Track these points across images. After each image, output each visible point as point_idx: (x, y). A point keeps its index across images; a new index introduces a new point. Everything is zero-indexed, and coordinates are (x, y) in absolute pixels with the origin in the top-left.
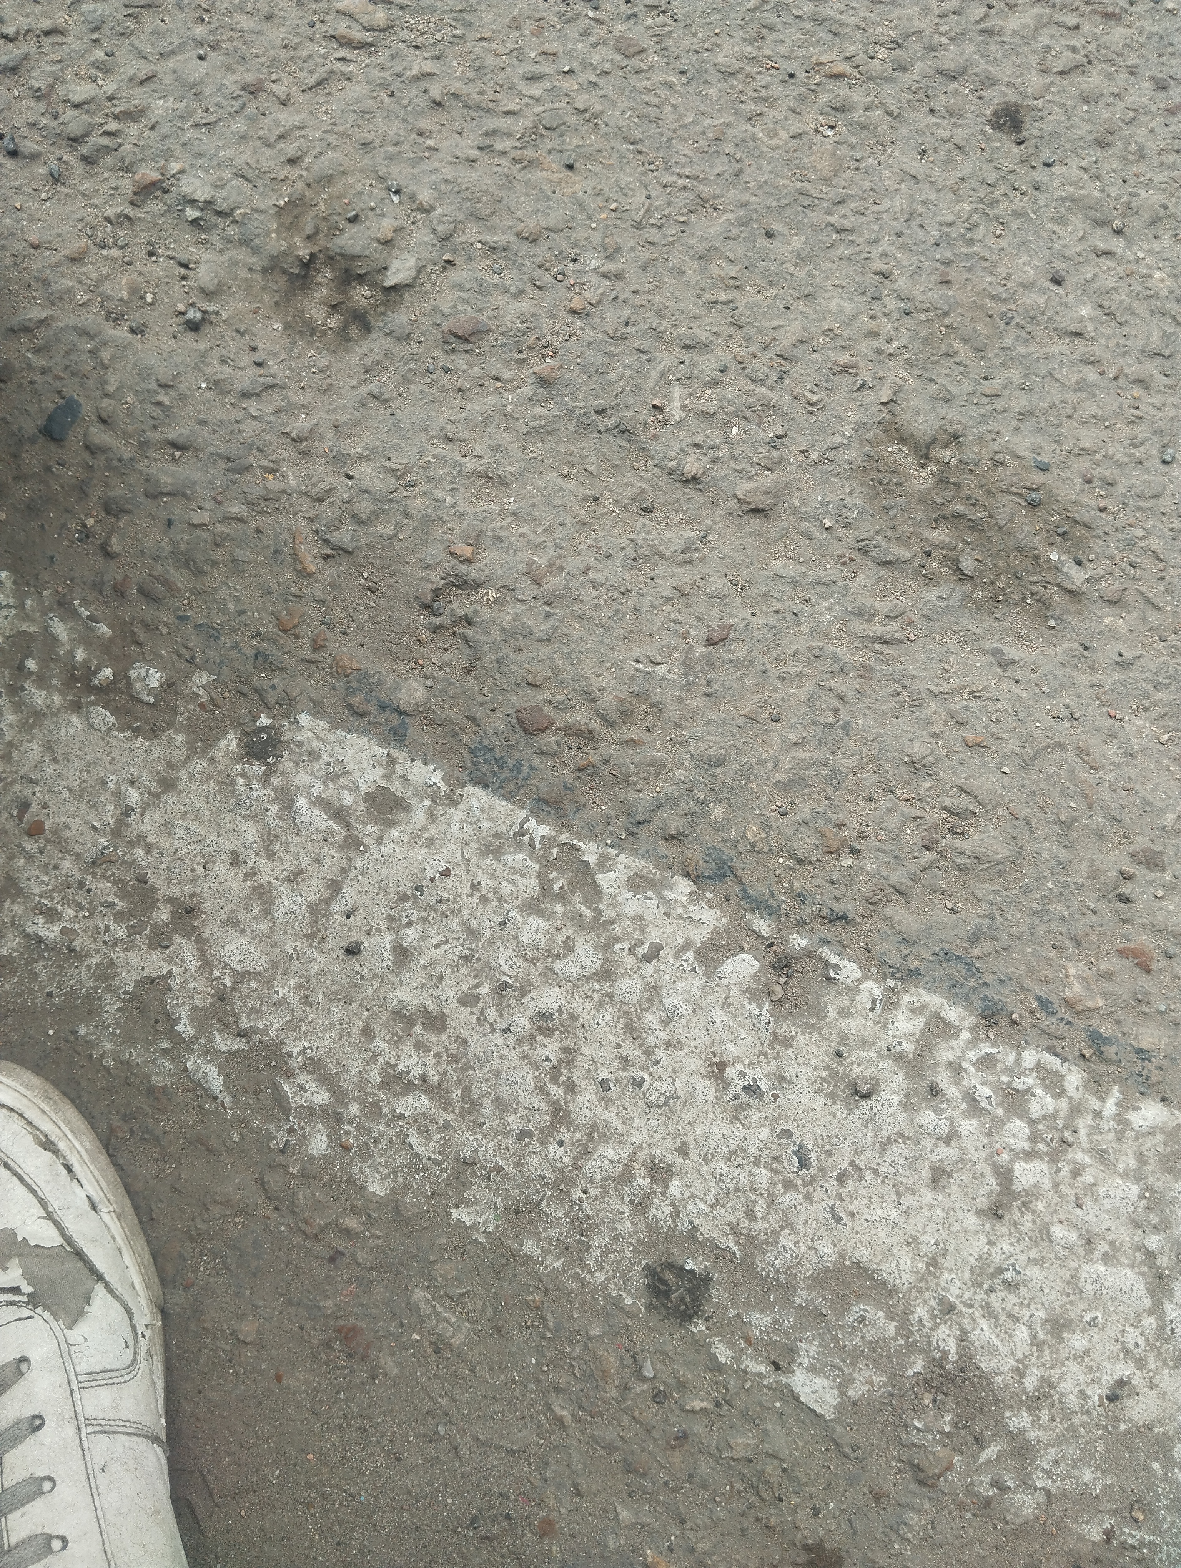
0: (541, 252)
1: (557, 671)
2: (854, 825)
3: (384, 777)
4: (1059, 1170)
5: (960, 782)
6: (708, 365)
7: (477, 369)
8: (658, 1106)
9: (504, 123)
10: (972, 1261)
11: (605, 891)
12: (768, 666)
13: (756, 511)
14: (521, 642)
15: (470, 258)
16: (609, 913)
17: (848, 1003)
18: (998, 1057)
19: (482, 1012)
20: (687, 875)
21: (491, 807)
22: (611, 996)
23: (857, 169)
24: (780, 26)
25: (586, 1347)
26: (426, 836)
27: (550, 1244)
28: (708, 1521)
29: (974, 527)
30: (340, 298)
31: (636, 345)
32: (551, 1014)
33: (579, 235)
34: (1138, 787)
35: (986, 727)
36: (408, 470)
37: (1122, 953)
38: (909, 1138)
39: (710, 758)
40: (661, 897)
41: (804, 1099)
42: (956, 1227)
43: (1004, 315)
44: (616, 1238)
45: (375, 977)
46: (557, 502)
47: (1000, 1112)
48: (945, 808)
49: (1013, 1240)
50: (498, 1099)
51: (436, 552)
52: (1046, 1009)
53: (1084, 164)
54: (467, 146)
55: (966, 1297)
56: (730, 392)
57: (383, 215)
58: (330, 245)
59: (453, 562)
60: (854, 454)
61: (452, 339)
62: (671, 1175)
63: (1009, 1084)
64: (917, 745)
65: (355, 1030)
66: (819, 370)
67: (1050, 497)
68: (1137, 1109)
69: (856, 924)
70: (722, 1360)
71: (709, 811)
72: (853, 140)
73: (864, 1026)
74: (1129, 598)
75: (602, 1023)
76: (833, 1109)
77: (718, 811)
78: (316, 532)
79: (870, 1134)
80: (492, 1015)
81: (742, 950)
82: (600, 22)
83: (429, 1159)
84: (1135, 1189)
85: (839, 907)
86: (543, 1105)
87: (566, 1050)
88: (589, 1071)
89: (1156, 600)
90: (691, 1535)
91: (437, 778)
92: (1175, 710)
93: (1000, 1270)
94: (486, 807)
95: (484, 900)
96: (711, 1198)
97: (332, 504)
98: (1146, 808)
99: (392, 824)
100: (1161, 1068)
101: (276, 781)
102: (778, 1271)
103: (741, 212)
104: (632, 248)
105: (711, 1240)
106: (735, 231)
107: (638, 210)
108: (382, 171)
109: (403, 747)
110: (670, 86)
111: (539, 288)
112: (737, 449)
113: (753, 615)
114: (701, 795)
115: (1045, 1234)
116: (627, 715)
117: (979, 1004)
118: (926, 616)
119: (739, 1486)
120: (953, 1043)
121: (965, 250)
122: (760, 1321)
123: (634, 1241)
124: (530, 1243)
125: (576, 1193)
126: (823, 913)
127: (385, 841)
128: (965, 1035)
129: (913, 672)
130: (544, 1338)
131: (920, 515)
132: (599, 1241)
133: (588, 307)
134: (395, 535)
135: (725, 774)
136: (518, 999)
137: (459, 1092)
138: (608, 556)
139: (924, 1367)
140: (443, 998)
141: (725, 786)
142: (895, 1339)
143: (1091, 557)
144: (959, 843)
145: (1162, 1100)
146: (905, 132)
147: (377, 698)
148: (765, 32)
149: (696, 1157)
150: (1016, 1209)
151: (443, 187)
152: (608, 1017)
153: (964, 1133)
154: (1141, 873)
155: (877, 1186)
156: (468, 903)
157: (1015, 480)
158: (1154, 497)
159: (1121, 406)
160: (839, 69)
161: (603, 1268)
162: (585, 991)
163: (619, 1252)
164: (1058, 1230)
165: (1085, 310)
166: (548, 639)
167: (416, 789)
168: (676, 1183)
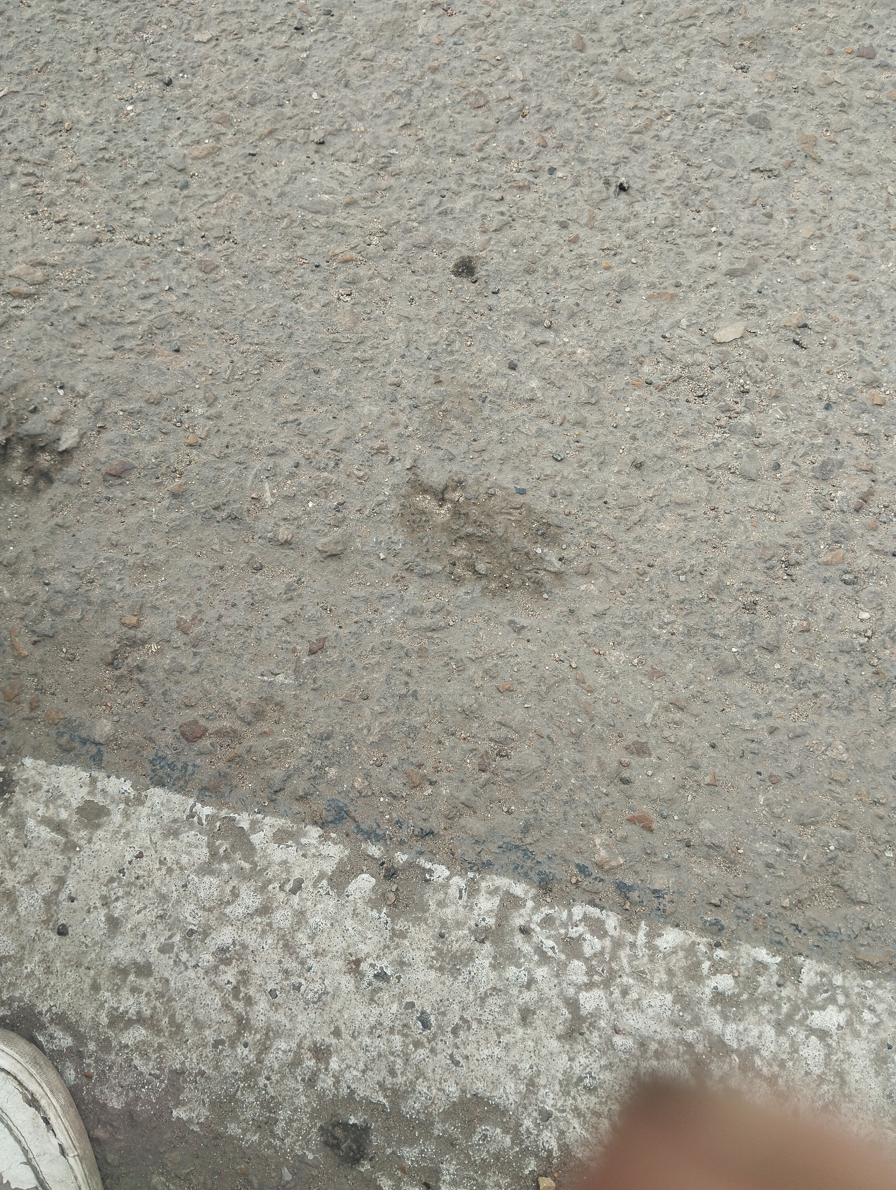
0: (163, 410)
1: (206, 693)
2: (430, 764)
3: (89, 793)
4: (611, 993)
5: (498, 719)
6: (286, 464)
7: (129, 494)
8: (314, 1003)
9: (128, 330)
10: (560, 1076)
11: (257, 847)
12: (355, 661)
13: (332, 556)
14: (178, 677)
15: (116, 422)
16: (261, 864)
17: (443, 896)
18: (556, 915)
19: (177, 956)
20: (315, 823)
21: (169, 801)
22: (270, 925)
23: (369, 319)
24: (307, 236)
26: (123, 831)
27: (248, 1124)
29: (481, 540)
30: (30, 464)
31: (236, 459)
32: (228, 948)
33: (189, 394)
34: (622, 699)
35: (511, 676)
36: (87, 572)
37: (631, 821)
38: (500, 991)
39: (322, 735)
40: (298, 843)
41: (421, 976)
42: (544, 1052)
43: (480, 396)
44: (295, 1111)
45: (96, 943)
46: (195, 574)
47: (563, 957)
48: (491, 740)
49: (588, 1054)
50: (196, 1020)
51: (113, 625)
52: (584, 872)
53: (519, 287)
54: (106, 349)
55: (559, 1105)
56: (304, 480)
57: (53, 404)
58: (19, 430)
59: (124, 629)
60: (394, 506)
61: (109, 478)
62: (330, 1053)
63: (566, 934)
64: (465, 698)
65: (86, 987)
66: (362, 454)
67: (530, 511)
68: (660, 935)
69: (440, 836)
71: (326, 773)
72: (364, 301)
73: (457, 911)
74: (594, 569)
75: (266, 947)
76: (442, 979)
77: (332, 772)
78: (26, 626)
79: (471, 993)
80: (184, 956)
81: (362, 872)
82: (186, 253)
83: (150, 1074)
84: (669, 997)
85: (426, 826)
86: (229, 1018)
87: (242, 973)
88: (260, 985)
89: (613, 567)
91: (127, 786)
92: (639, 640)
93: (581, 1079)
94: (165, 801)
95: (170, 871)
96: (361, 1066)
97: (36, 605)
98: (631, 713)
99: (98, 826)
100: (672, 902)
101: (12, 810)
102: (418, 1112)
103: (296, 361)
104: (225, 397)
105: (366, 1098)
106: (293, 373)
107: (226, 371)
108: (50, 375)
109: (100, 767)
110: (237, 287)
111: (164, 433)
112: (313, 517)
113: (340, 627)
114: (319, 763)
115: (610, 1044)
116: (259, 715)
117: (536, 878)
118: (458, 607)
120: (522, 911)
121: (448, 359)
122: (410, 1154)
123: (309, 1110)
124: (233, 1126)
125: (262, 1081)
126: (416, 833)
127: (94, 840)
128: (530, 904)
129: (457, 647)
131: (444, 539)
132: (283, 1115)
133: (200, 441)
134: (82, 618)
135: (333, 743)
136: (203, 941)
137: (167, 1020)
138: (234, 605)
139: (537, 1166)
140: (147, 950)
141: (335, 753)
142: (512, 1148)
143: (564, 546)
144: (505, 763)
145: (677, 926)
146: (398, 289)
147: (79, 737)
148: (296, 241)
149: (346, 1036)
150: (585, 1030)
151: (92, 379)
152: (270, 941)
153: (539, 978)
154: (634, 760)
155: (482, 1032)
156: (158, 875)
157: (504, 504)
158: (600, 498)
159: (568, 442)
160: (348, 256)
161: (288, 1135)
162: (251, 925)
163: (299, 1120)
164: (618, 1040)
165: (534, 383)
166: (197, 671)
167: (112, 797)
168: (334, 1059)
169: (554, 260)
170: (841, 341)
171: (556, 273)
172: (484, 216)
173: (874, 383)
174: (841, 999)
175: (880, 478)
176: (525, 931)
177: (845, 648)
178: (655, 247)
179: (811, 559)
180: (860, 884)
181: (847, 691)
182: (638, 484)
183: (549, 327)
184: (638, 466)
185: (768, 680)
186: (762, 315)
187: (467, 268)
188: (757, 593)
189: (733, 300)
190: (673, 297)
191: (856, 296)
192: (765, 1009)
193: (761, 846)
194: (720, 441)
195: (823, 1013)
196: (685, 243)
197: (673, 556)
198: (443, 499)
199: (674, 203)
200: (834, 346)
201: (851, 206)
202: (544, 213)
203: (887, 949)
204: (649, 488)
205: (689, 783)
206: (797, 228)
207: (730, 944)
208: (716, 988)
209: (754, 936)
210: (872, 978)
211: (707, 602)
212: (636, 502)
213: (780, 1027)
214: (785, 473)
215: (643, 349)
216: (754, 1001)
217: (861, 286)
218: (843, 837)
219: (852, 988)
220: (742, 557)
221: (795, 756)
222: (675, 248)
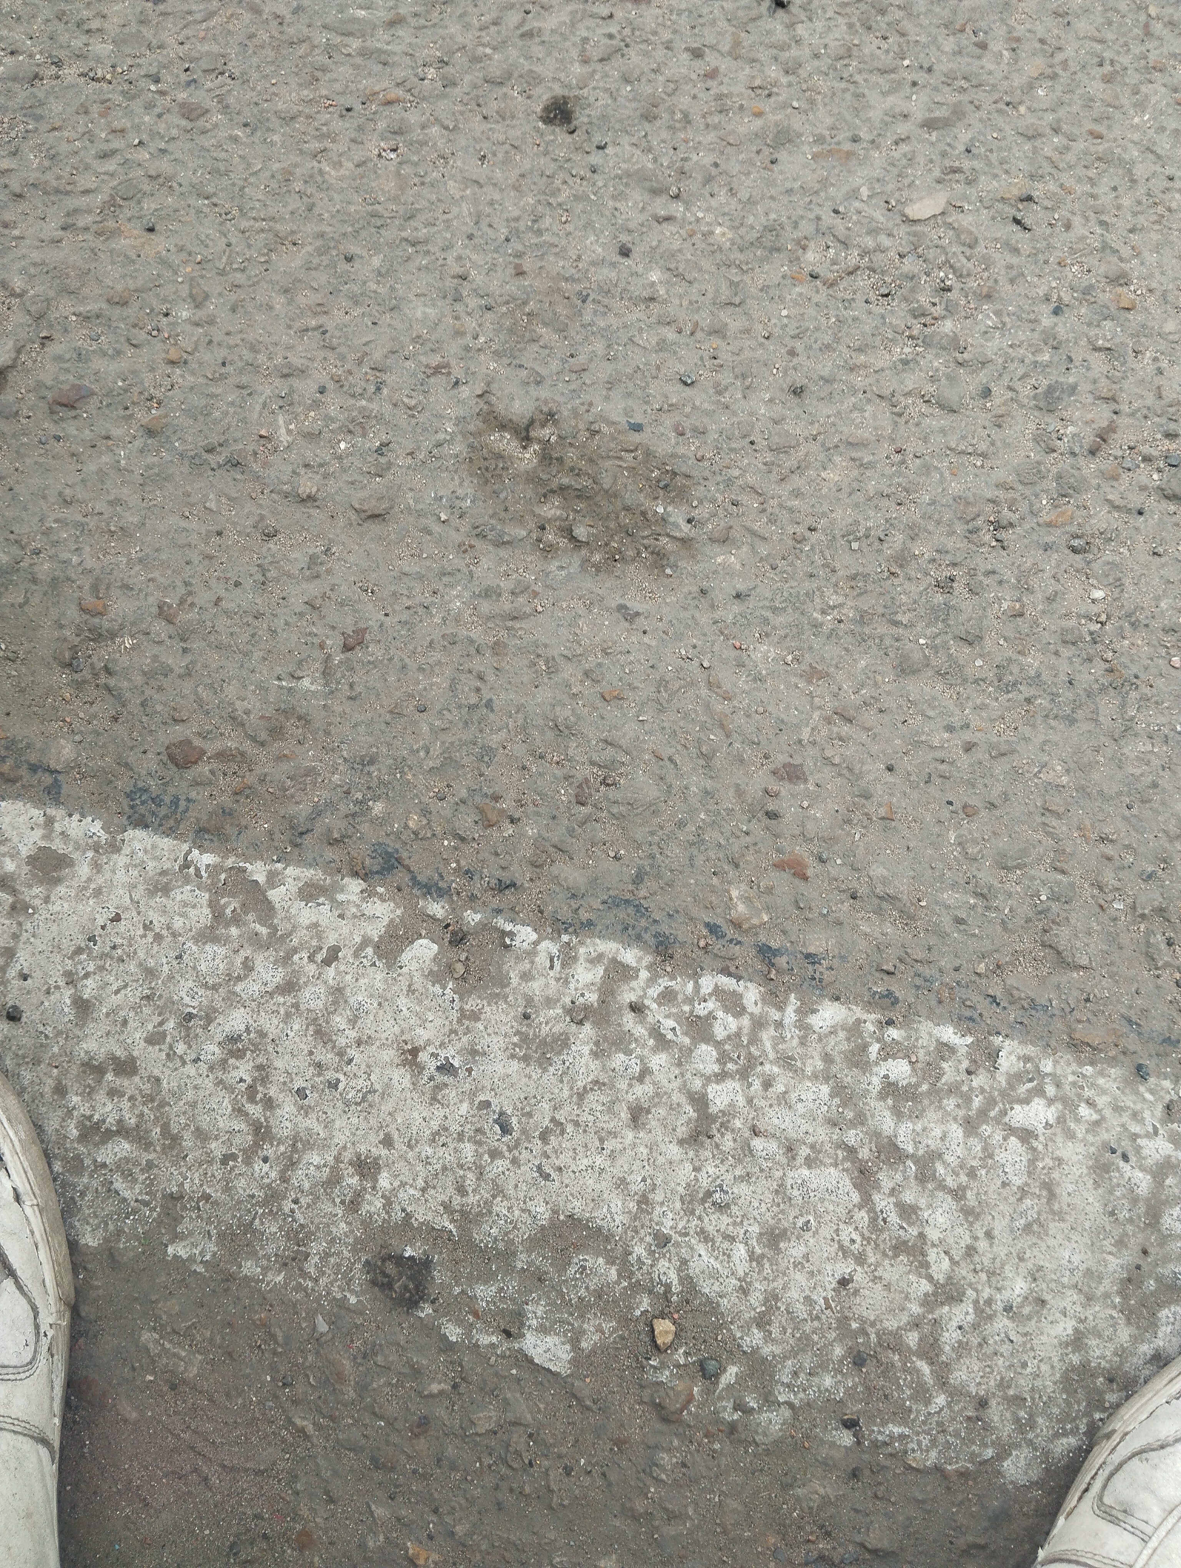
0: (133, 312)
1: (202, 703)
2: (512, 794)
3: (46, 837)
4: (750, 1085)
5: (603, 736)
6: (306, 388)
7: (87, 432)
8: (357, 1104)
9: (83, 202)
10: (681, 1190)
11: (277, 906)
12: (407, 660)
13: (374, 516)
14: (162, 681)
15: (66, 330)
16: (283, 928)
17: (528, 966)
18: (678, 988)
19: (171, 1047)
20: (356, 874)
21: (154, 847)
22: (296, 1006)
23: (423, 184)
24: (333, 67)
25: (317, 1353)
26: (93, 886)
27: (269, 1260)
28: (463, 1502)
29: (581, 495)
31: (236, 382)
32: (240, 1036)
33: (167, 291)
34: (770, 709)
35: (620, 680)
36: (32, 538)
37: (779, 866)
38: (604, 1084)
39: (362, 758)
40: (333, 900)
41: (499, 1068)
42: (661, 1160)
43: (580, 293)
44: (332, 1242)
45: (59, 1033)
46: (183, 542)
47: (687, 1041)
48: (593, 763)
49: (718, 1162)
50: (198, 1129)
51: (70, 611)
52: (716, 933)
53: (634, 140)
54: (51, 228)
55: (680, 1227)
56: (333, 410)
59: (85, 617)
60: (459, 448)
61: (58, 408)
62: (379, 1168)
63: (692, 1012)
64: (558, 709)
65: (47, 1089)
66: (413, 376)
67: (648, 455)
68: (815, 1011)
69: (525, 890)
70: (453, 1339)
71: (369, 809)
72: (415, 158)
73: (547, 985)
74: (735, 534)
75: (291, 1034)
77: (378, 808)
79: (566, 1088)
80: (180, 1048)
81: (420, 936)
82: (163, 93)
83: (137, 1201)
84: (825, 1089)
85: (506, 877)
86: (243, 1126)
87: (260, 1068)
88: (284, 1083)
89: (761, 532)
90: (448, 1519)
91: (96, 827)
92: (794, 630)
93: (709, 1194)
94: (149, 847)
95: (158, 938)
96: (420, 1183)
98: (781, 727)
99: (58, 881)
100: (832, 969)
102: (496, 1240)
103: (319, 243)
104: (220, 294)
105: (426, 1223)
106: (316, 261)
107: (220, 258)
109: (58, 803)
110: (235, 139)
111: (135, 346)
112: (347, 462)
113: (386, 615)
114: (359, 796)
115: (749, 1150)
116: (276, 732)
117: (652, 942)
118: (549, 586)
119: (488, 1461)
120: (634, 984)
121: (534, 241)
122: (484, 1293)
123: (351, 1240)
124: (249, 1263)
125: (287, 1205)
126: (492, 885)
127: (53, 899)
128: (644, 974)
129: (547, 641)
130: (275, 1353)
131: (530, 493)
132: (316, 1248)
133: (185, 356)
134: (26, 602)
135: (379, 770)
136: (205, 1028)
137: (158, 1130)
138: (237, 584)
139: (651, 1305)
140: (129, 1041)
141: (381, 782)
142: (618, 1283)
143: (695, 503)
144: (612, 793)
145: (837, 999)
146: (463, 142)
147: (27, 761)
148: (318, 74)
149: (400, 1145)
150: (715, 1132)
151: (32, 270)
152: (296, 1027)
153: (655, 1068)
154: (785, 789)
155: (580, 1136)
156: (142, 945)
157: (613, 445)
158: (745, 436)
159: (702, 358)
160: (392, 96)
161: (324, 1273)
162: (271, 1006)
163: (338, 1254)
164: (758, 1143)
165: (654, 276)
166: (188, 673)
167: (76, 843)
168: (384, 1174)
169: (684, 101)
170: (1077, 221)
171: (687, 119)
172: (585, 40)
173: (1120, 280)
174: (1051, 1090)
175: (1125, 408)
176: (636, 1008)
177: (1069, 637)
178: (822, 84)
179: (1028, 518)
180: (1079, 944)
181: (1070, 695)
182: (798, 417)
183: (677, 197)
184: (798, 392)
185: (965, 681)
186: (969, 183)
187: (562, 112)
188: (954, 565)
189: (931, 161)
190: (849, 154)
191: (1099, 159)
192: (950, 1103)
193: (949, 897)
194: (910, 357)
195: (1026, 1108)
196: (866, 80)
197: (842, 516)
198: (528, 438)
199: (851, 26)
200: (1068, 226)
201: (1096, 34)
202: (670, 36)
203: (1111, 1026)
204: (812, 423)
205: (858, 816)
206: (1020, 63)
207: (907, 1022)
208: (886, 1077)
209: (938, 1011)
210: (1092, 1064)
211: (888, 578)
212: (793, 443)
213: (970, 1126)
214: (998, 401)
215: (807, 228)
216: (936, 1093)
217: (1106, 145)
218: (1059, 883)
219: (1065, 1077)
220: (936, 516)
221: (998, 780)
222: (852, 87)
